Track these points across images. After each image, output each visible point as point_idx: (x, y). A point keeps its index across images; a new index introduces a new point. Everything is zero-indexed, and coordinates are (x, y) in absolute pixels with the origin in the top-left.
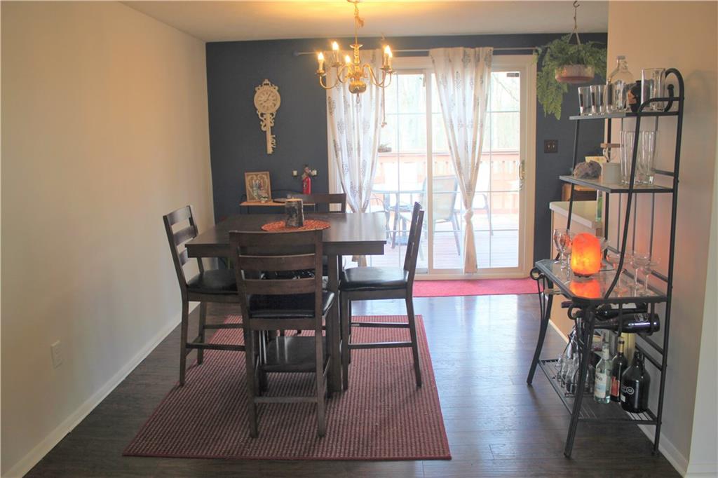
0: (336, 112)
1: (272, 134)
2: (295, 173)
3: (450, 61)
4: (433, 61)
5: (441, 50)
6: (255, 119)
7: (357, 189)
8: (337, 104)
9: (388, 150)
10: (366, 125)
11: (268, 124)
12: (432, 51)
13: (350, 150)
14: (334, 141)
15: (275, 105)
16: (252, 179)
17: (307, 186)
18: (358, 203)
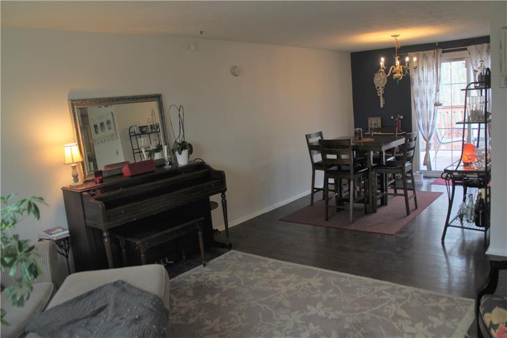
0: (415, 85)
1: (383, 97)
2: (392, 118)
3: (479, 52)
4: (469, 53)
5: (473, 46)
6: (374, 90)
7: (426, 126)
8: (415, 82)
9: (440, 105)
10: (431, 92)
11: (381, 92)
12: (468, 47)
13: (422, 105)
14: (414, 101)
15: (384, 82)
16: (372, 120)
17: (399, 124)
18: (426, 133)
